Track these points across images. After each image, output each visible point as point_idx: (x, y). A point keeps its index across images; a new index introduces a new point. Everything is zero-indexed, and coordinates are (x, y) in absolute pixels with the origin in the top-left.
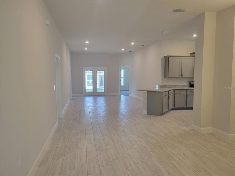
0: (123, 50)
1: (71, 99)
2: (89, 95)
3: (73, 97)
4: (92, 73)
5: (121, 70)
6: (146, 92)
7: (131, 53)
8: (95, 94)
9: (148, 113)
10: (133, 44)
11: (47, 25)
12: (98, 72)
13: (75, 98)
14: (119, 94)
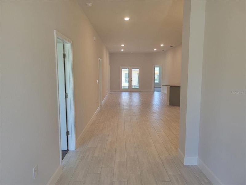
0: (155, 50)
1: (110, 94)
2: (125, 90)
3: (111, 92)
4: (128, 71)
5: (154, 69)
6: (169, 87)
7: (163, 52)
8: (130, 90)
9: (170, 104)
10: (162, 45)
11: (94, 40)
12: (133, 70)
13: (113, 93)
14: (152, 90)
